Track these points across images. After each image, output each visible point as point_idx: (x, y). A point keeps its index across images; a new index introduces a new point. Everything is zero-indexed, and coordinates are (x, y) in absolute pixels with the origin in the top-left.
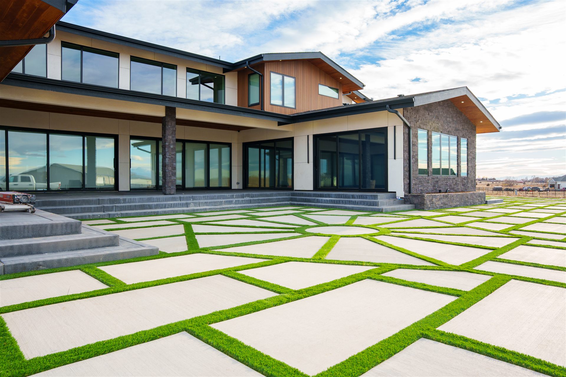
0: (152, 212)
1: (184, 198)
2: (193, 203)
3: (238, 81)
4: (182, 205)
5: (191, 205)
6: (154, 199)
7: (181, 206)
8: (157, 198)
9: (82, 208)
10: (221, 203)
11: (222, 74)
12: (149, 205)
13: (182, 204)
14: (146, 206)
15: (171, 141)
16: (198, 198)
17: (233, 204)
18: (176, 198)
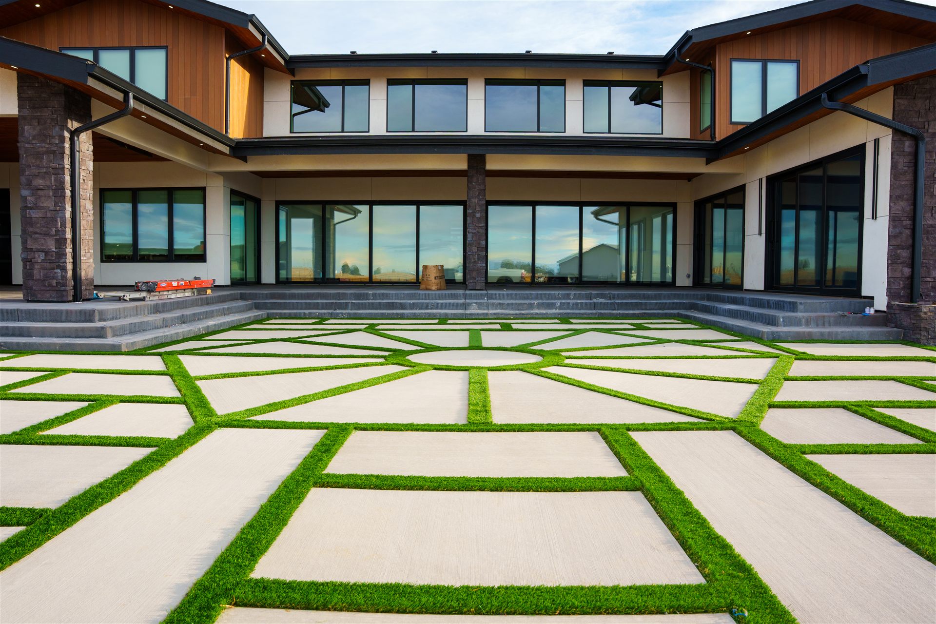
0: (393, 313)
1: (471, 295)
2: (476, 303)
3: (690, 87)
4: (456, 306)
5: (472, 307)
6: (421, 295)
7: (455, 308)
8: (425, 294)
9: (306, 303)
10: (531, 306)
11: (657, 80)
12: (401, 304)
13: (455, 304)
14: (397, 305)
15: (477, 207)
16: (497, 296)
17: (556, 309)
18: (457, 295)
